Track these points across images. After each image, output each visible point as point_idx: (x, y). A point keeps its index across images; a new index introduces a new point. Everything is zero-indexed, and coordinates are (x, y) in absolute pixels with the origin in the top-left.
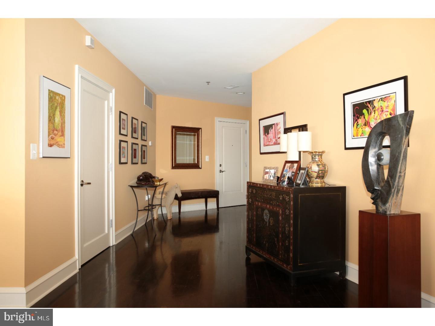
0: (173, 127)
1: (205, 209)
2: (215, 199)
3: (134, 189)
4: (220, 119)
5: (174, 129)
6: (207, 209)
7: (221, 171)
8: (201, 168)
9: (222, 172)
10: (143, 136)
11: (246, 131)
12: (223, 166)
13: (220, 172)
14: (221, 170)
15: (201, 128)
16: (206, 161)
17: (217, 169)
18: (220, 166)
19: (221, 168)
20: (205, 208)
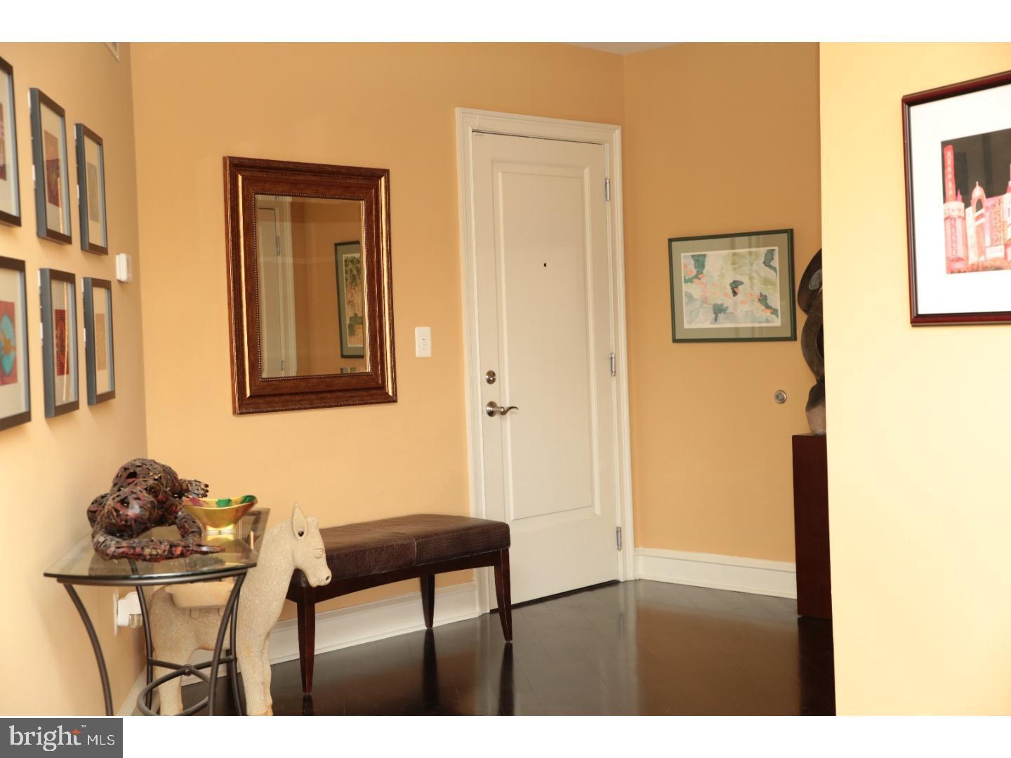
0: (236, 166)
1: (424, 628)
2: (489, 572)
3: (77, 588)
4: (481, 119)
5: (240, 178)
6: (435, 625)
7: (493, 410)
8: (393, 400)
9: (504, 413)
10: (91, 222)
11: (607, 183)
12: (504, 377)
13: (491, 414)
14: (491, 404)
15: (385, 172)
16: (417, 354)
17: (475, 395)
18: (490, 381)
19: (492, 393)
20: (421, 626)
